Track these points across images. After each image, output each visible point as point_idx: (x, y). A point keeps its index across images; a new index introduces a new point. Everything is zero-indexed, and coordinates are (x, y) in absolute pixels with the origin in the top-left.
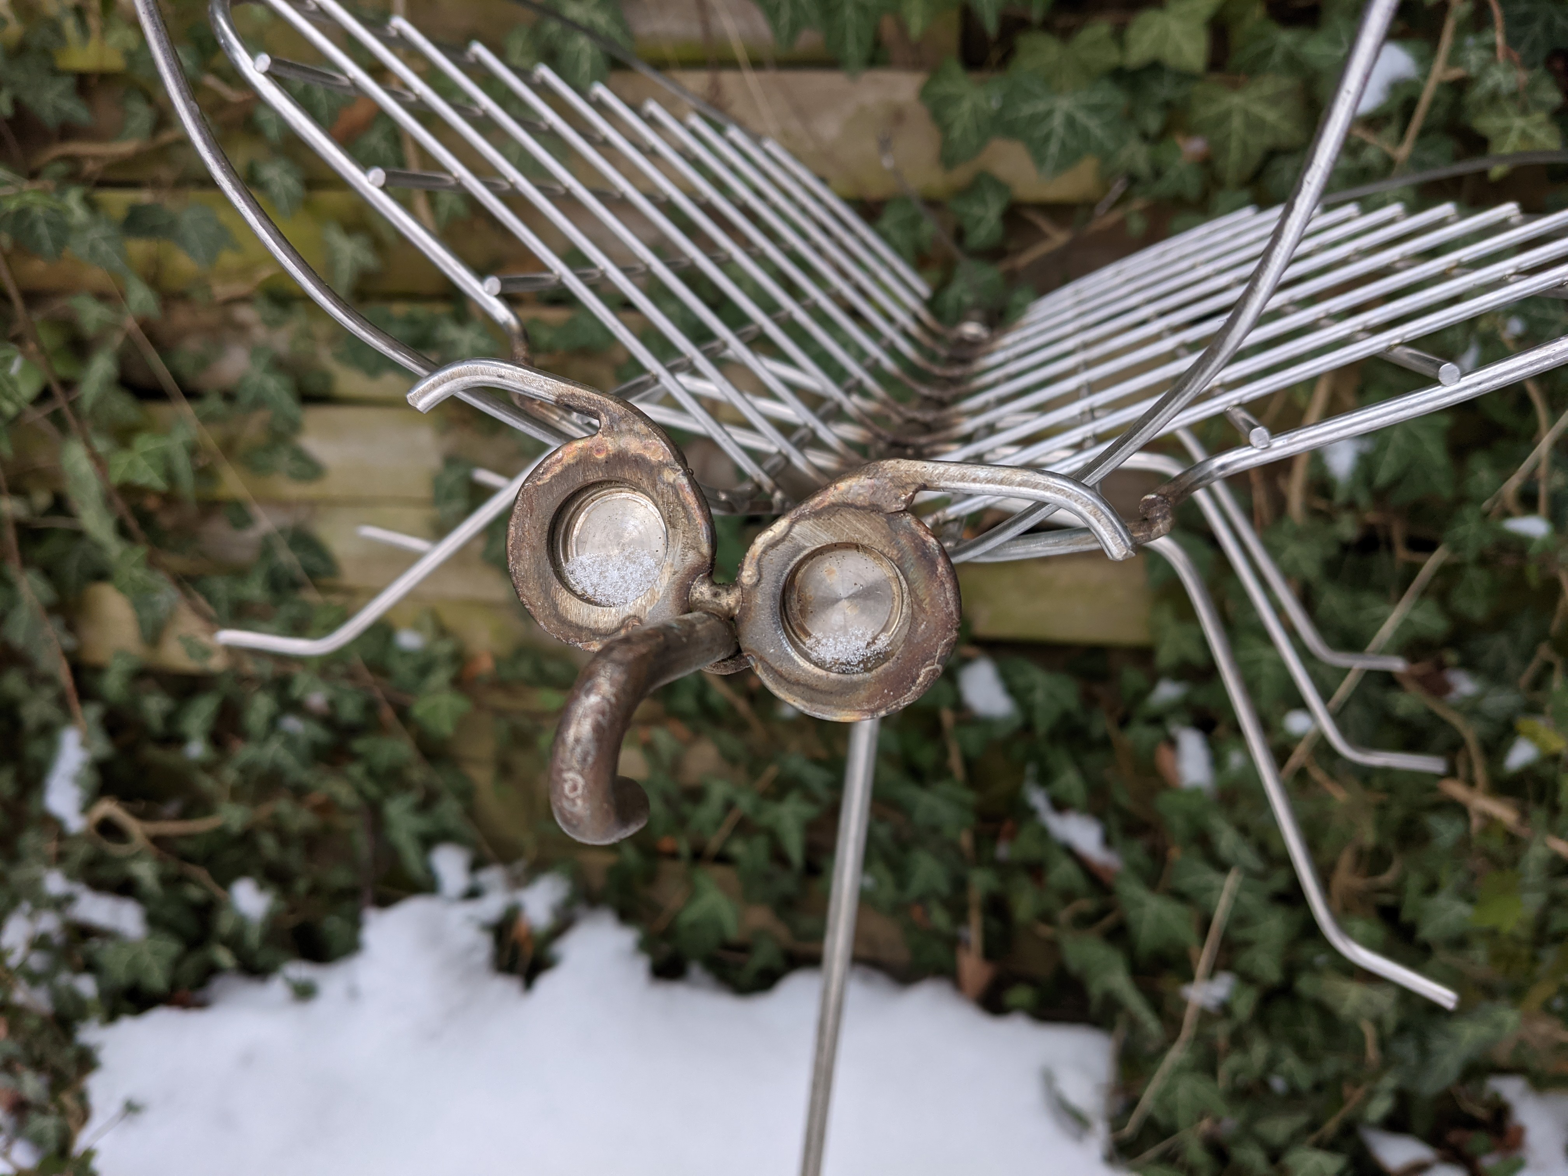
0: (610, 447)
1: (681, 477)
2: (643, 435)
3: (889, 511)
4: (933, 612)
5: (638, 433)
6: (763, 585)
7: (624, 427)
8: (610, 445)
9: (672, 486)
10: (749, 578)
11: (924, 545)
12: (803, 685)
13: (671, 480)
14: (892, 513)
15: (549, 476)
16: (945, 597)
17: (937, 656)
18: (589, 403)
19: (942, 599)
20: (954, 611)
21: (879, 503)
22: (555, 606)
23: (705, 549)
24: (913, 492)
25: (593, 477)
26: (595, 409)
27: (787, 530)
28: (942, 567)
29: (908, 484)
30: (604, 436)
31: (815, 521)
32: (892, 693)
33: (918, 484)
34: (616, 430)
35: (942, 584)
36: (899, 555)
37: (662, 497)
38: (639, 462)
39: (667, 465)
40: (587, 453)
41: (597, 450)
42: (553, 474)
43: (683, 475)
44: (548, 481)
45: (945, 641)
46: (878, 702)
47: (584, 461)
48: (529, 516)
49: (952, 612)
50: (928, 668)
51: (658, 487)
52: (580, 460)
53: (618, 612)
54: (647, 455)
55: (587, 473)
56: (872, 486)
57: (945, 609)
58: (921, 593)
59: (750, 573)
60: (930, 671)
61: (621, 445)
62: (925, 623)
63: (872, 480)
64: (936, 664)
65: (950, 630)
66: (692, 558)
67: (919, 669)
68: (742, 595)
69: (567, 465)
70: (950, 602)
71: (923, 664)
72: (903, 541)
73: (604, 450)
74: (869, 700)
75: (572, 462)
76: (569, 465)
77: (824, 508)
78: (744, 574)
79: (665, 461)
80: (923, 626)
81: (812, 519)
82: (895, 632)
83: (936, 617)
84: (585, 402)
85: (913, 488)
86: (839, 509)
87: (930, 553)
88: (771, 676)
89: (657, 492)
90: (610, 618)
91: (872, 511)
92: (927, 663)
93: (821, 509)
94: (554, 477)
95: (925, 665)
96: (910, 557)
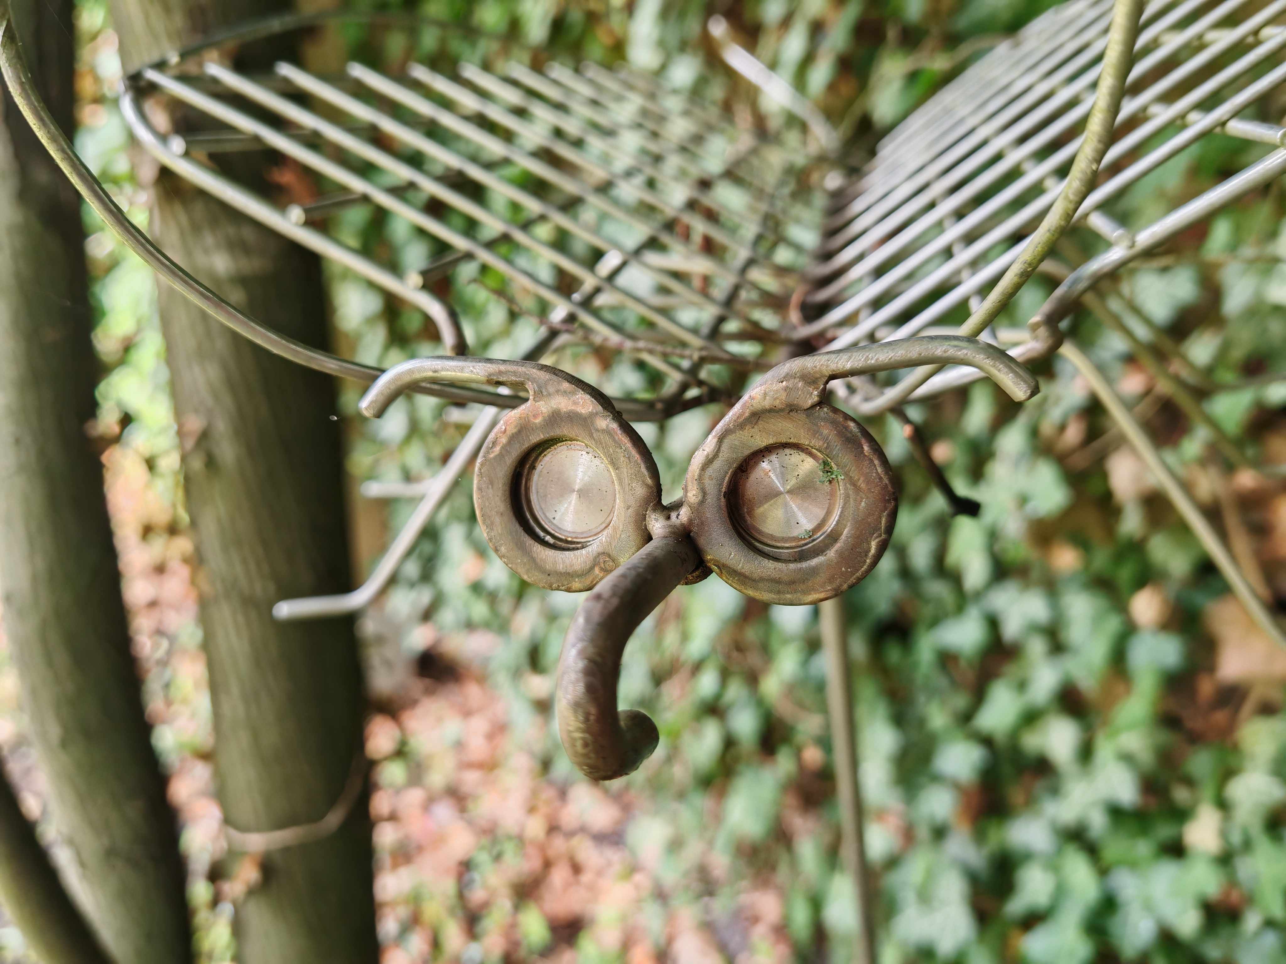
0: (544, 410)
1: (612, 421)
2: (569, 393)
3: (806, 408)
4: (869, 489)
5: (565, 392)
6: (708, 500)
7: (551, 389)
8: (543, 409)
9: (607, 432)
10: (694, 497)
11: (846, 430)
12: (767, 580)
13: (604, 426)
14: (808, 409)
15: (497, 449)
16: (877, 473)
17: (883, 528)
18: (516, 376)
19: (874, 475)
20: (887, 482)
21: (795, 402)
22: (533, 560)
23: (649, 481)
24: (824, 385)
25: (536, 438)
26: (523, 379)
27: (717, 446)
28: (868, 447)
29: (817, 378)
30: (536, 401)
31: (741, 432)
32: (849, 570)
33: (826, 376)
34: (545, 393)
35: (871, 461)
36: (825, 445)
37: (601, 443)
38: (573, 418)
39: (597, 414)
40: (525, 420)
41: (534, 416)
42: (501, 445)
43: (613, 419)
44: (498, 453)
45: (886, 512)
46: (838, 581)
47: (523, 428)
48: (490, 486)
49: (886, 484)
50: (877, 540)
51: (595, 435)
52: (521, 427)
53: (588, 553)
54: (578, 410)
55: (531, 438)
56: (786, 389)
57: (880, 483)
58: (855, 474)
59: (694, 492)
60: (879, 542)
61: (553, 405)
62: (864, 500)
63: (784, 383)
64: (883, 535)
65: (889, 501)
66: (640, 491)
67: (869, 544)
68: (692, 513)
69: (511, 434)
70: (882, 476)
71: (872, 537)
72: (826, 432)
73: (539, 414)
74: (831, 579)
75: (514, 431)
76: (513, 434)
77: (745, 419)
78: (689, 494)
79: (594, 411)
80: (863, 504)
81: (737, 431)
82: (838, 514)
83: (873, 492)
84: (512, 376)
85: (824, 380)
86: (759, 417)
87: (853, 436)
88: (736, 578)
89: (594, 440)
90: (582, 559)
91: (791, 411)
92: (875, 535)
93: (744, 420)
94: (502, 448)
95: (873, 537)
96: (836, 444)
